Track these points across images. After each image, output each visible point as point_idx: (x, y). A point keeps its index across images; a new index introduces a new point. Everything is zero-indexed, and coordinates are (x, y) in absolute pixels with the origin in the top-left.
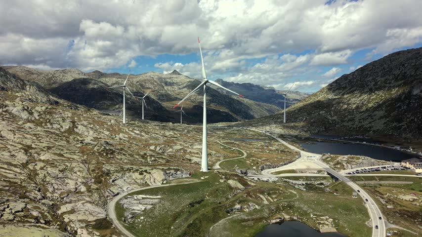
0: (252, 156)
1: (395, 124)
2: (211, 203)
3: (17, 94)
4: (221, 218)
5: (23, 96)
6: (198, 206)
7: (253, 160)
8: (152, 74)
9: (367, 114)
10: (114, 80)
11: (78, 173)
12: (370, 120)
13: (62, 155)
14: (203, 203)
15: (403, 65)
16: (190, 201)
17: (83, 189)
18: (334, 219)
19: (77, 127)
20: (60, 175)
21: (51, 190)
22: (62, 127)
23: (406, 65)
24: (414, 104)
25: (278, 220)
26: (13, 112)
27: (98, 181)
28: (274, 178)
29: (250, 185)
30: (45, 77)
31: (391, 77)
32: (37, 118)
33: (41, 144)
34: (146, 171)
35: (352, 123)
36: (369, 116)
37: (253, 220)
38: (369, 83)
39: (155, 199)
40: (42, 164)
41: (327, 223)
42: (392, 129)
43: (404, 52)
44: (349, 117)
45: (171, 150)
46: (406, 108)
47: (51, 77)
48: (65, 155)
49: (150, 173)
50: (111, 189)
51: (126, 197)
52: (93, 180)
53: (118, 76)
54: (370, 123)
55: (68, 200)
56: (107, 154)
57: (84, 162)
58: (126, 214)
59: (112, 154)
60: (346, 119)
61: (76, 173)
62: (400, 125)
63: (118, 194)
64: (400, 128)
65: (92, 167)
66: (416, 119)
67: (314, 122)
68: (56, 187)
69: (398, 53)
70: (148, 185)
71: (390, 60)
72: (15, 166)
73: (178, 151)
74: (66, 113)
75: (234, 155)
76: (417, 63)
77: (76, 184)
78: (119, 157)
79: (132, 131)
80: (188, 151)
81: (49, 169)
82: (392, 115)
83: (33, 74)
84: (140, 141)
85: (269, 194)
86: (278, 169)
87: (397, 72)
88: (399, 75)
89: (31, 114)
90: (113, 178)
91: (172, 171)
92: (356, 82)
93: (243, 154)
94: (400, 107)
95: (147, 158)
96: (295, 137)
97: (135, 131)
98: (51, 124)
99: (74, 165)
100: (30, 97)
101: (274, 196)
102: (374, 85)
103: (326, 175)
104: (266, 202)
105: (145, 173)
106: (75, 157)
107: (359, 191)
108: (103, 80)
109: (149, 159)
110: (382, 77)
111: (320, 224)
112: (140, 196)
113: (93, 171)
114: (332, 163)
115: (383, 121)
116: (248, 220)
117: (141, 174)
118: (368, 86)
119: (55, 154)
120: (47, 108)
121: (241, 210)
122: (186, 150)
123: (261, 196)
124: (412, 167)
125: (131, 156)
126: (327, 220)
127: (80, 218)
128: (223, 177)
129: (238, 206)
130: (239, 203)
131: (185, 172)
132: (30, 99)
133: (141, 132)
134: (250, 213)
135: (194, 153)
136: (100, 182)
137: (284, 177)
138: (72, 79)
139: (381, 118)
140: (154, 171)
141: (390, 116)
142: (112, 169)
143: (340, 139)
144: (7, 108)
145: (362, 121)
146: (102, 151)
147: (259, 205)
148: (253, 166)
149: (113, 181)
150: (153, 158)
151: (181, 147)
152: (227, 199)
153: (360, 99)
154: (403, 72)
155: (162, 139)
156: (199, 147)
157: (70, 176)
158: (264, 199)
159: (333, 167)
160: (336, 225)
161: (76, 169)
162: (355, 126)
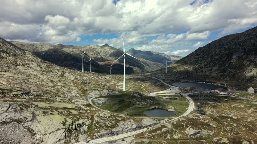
0: (146, 87)
1: (222, 73)
2: (127, 102)
3: (25, 58)
4: (131, 106)
5: (28, 59)
6: (122, 102)
7: (147, 89)
8: (93, 46)
9: (209, 69)
10: (71, 49)
11: (75, 90)
12: (210, 72)
13: (66, 84)
14: (124, 101)
15: (230, 43)
16: (119, 100)
17: (78, 95)
18: (174, 107)
19: (65, 74)
20: (68, 91)
21: (66, 95)
22: (58, 74)
23: (231, 43)
24: (233, 63)
25: (153, 108)
26: (32, 67)
27: (83, 93)
28: (155, 95)
29: (143, 96)
30: (31, 48)
31: (223, 49)
32: (44, 70)
33: (56, 80)
34: (101, 90)
35: (201, 73)
36: (210, 69)
37: (143, 107)
38: (212, 52)
39: (106, 99)
40: (60, 87)
41: (171, 108)
42: (220, 76)
43: (232, 35)
44: (200, 70)
45: (109, 84)
46: (229, 66)
47: (35, 48)
48: (67, 84)
49: (102, 91)
50: (89, 95)
51: (94, 98)
52: (81, 93)
53: (73, 47)
54: (210, 73)
55: (74, 98)
56: (84, 84)
57: (76, 86)
58: (96, 103)
59: (86, 84)
60: (199, 71)
61: (74, 90)
62: (225, 74)
63: (91, 97)
64: (224, 75)
65: (79, 88)
66: (232, 71)
67: (182, 73)
68: (68, 94)
69: (229, 36)
70: (102, 95)
71: (224, 40)
72: (51, 87)
73: (112, 85)
74: (57, 67)
75: (138, 87)
76: (237, 42)
77: (75, 94)
78: (89, 85)
79: (90, 76)
80: (117, 85)
81: (63, 88)
82: (221, 69)
83: (24, 46)
84: (94, 80)
85: (150, 99)
86: (157, 93)
87: (226, 46)
88: (227, 48)
89: (41, 68)
90: (88, 92)
91: (111, 90)
92: (206, 51)
93: (142, 86)
94: (225, 65)
95: (100, 86)
96: (170, 80)
97: (91, 76)
98: (53, 72)
99: (72, 87)
100: (32, 60)
101: (152, 100)
102: (214, 53)
103: (179, 95)
104: (149, 102)
105: (100, 91)
106: (71, 85)
107: (189, 100)
108: (64, 49)
109: (101, 86)
110: (218, 49)
111: (169, 108)
112: (100, 98)
113: (80, 89)
114: (183, 90)
115: (217, 72)
116: (142, 107)
117: (99, 91)
118: (211, 54)
119: (63, 83)
120: (47, 65)
121: (139, 104)
122: (116, 85)
123: (147, 100)
124: (219, 92)
125: (94, 84)
126: (172, 107)
127: (80, 103)
128: (132, 93)
129: (138, 103)
130: (138, 102)
131: (116, 91)
132: (32, 61)
133: (94, 76)
134: (142, 105)
135: (119, 86)
136: (84, 93)
137: (159, 96)
138: (47, 49)
139: (216, 70)
140: (104, 90)
141: (220, 69)
142: (87, 89)
143: (193, 81)
144: (29, 65)
145: (206, 72)
146: (82, 82)
147: (146, 103)
148: (146, 91)
149: (89, 93)
150: (103, 86)
151: (113, 83)
152: (134, 100)
153: (207, 60)
154: (229, 46)
155: (104, 80)
156: (122, 83)
157: (72, 91)
158: (148, 101)
159: (183, 92)
160: (175, 109)
161: (73, 89)
162: (202, 75)
